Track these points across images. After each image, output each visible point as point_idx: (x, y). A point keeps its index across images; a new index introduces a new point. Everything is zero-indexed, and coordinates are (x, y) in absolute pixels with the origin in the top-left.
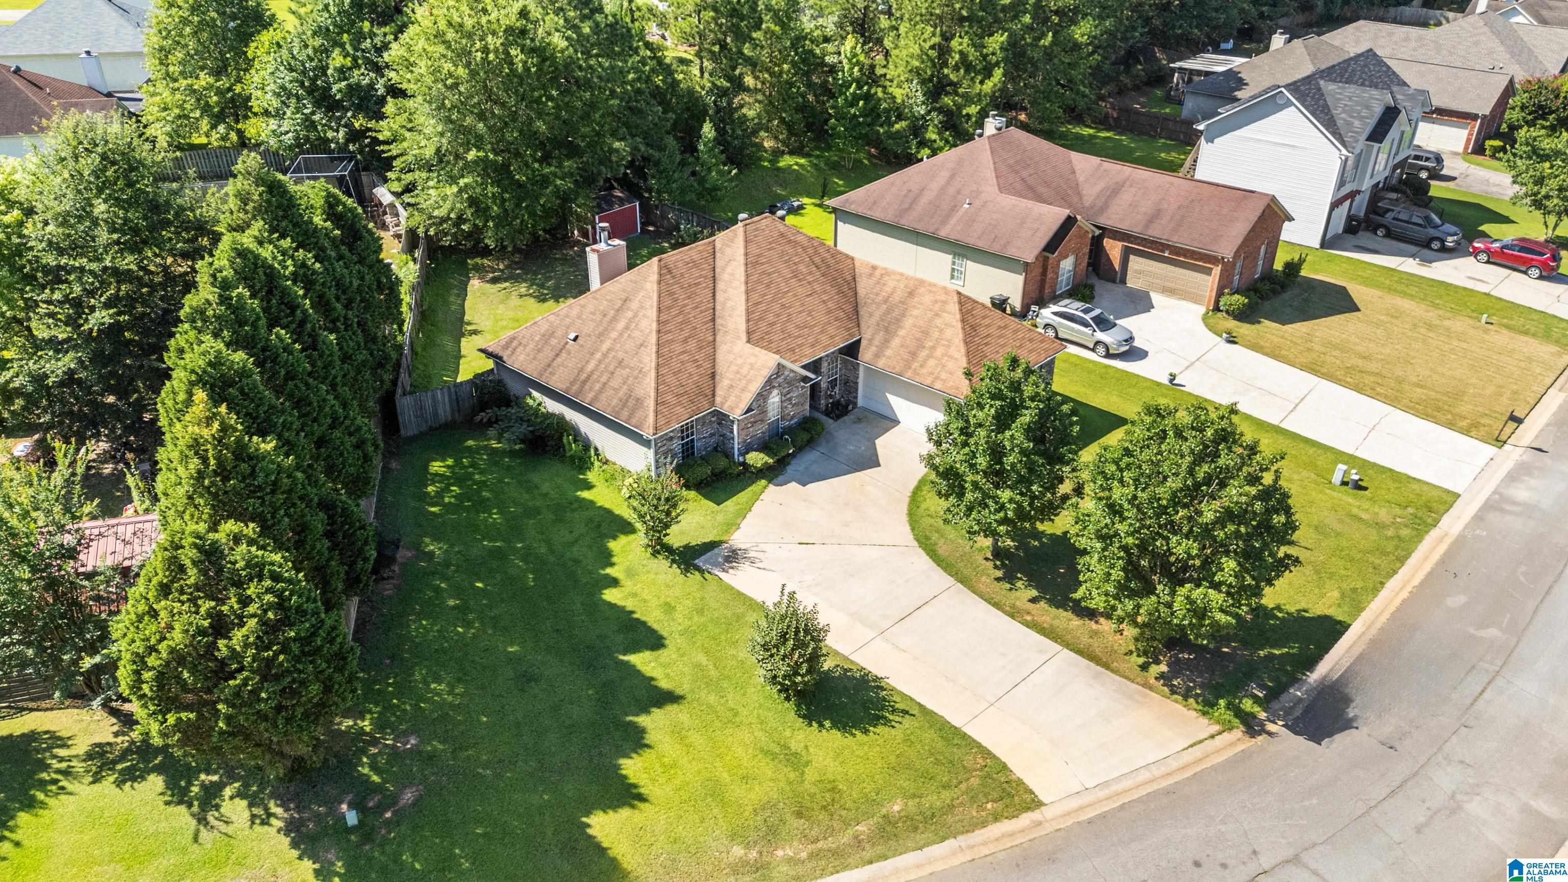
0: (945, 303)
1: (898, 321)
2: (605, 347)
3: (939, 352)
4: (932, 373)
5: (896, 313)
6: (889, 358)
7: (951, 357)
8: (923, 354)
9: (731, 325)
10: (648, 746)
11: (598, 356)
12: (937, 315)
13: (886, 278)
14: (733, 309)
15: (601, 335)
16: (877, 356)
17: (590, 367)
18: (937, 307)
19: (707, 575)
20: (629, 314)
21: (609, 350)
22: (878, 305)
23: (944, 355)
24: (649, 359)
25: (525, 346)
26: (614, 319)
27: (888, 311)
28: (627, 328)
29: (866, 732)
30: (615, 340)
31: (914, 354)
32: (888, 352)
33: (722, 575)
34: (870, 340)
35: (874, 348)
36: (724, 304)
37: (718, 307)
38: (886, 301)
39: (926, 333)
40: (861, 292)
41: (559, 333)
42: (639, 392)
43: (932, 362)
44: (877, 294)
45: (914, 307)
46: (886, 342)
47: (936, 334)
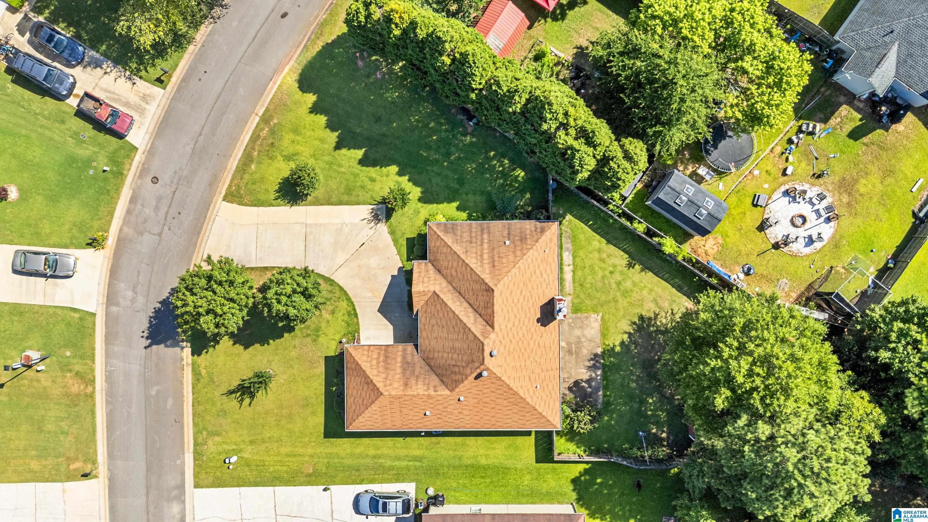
0: (385, 386)
1: (404, 370)
2: (486, 246)
3: (374, 362)
4: (372, 352)
5: (408, 373)
6: (398, 351)
7: (367, 362)
8: (381, 359)
9: (449, 295)
10: (326, 128)
11: (486, 241)
12: (386, 379)
13: (425, 388)
14: (454, 302)
15: (493, 249)
16: (404, 350)
17: (485, 236)
18: (388, 382)
19: (376, 203)
20: (485, 261)
21: (482, 245)
22: (421, 374)
23: (371, 362)
24: (456, 248)
25: (531, 231)
26: (492, 257)
27: (413, 372)
28: (481, 256)
29: (280, 183)
30: (483, 249)
31: (386, 357)
32: (400, 353)
33: (372, 207)
34: (413, 355)
35: (409, 352)
36: (461, 303)
37: (463, 300)
38: (417, 377)
39: (386, 369)
40: (434, 377)
41: (518, 243)
42: (449, 235)
43: (375, 356)
44: (425, 378)
45: (400, 378)
46: (404, 357)
47: (381, 369)
